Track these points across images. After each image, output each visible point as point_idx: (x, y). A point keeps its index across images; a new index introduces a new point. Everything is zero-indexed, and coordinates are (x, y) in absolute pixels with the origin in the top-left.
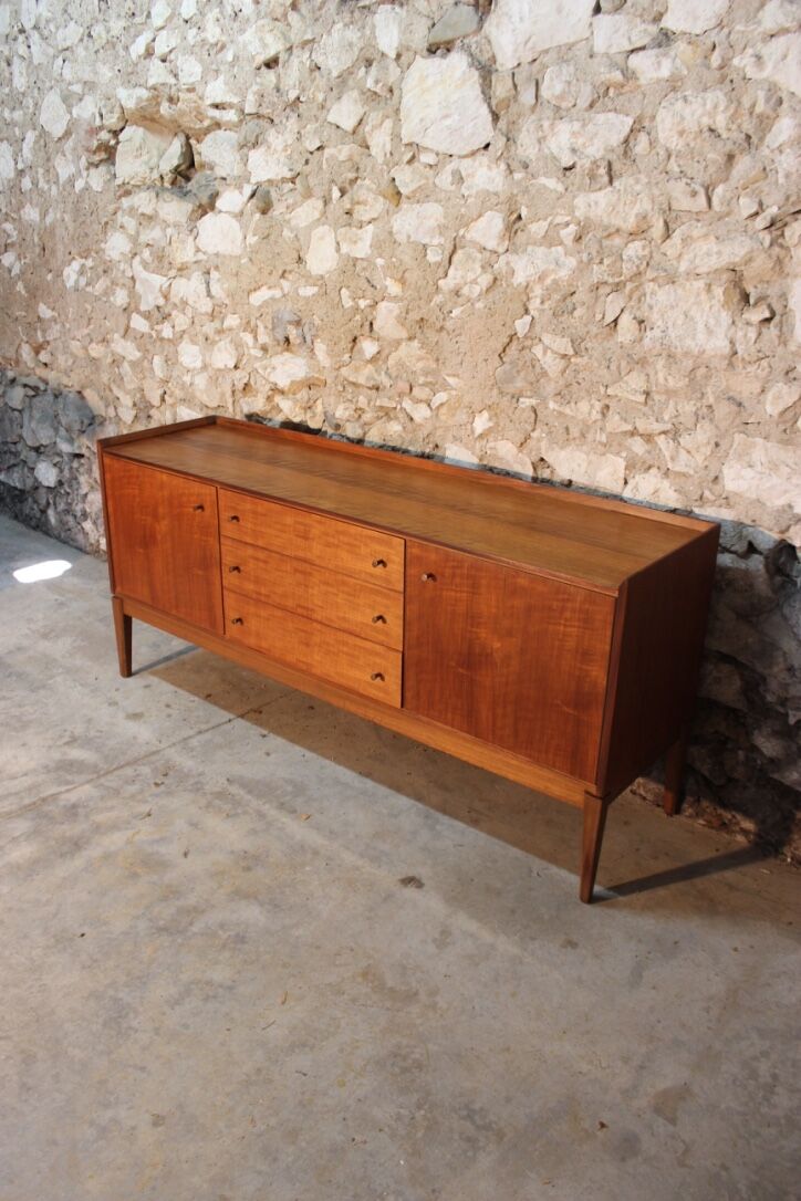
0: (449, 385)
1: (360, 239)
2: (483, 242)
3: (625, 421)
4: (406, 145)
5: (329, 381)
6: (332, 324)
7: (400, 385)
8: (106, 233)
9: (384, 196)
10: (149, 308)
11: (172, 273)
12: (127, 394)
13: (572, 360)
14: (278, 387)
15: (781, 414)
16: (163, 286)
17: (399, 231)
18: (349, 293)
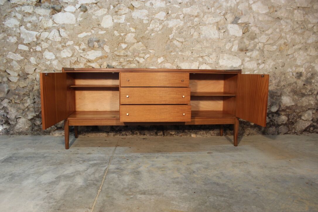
0: (150, 52)
1: (121, 18)
2: (159, 18)
3: (197, 54)
5: (109, 56)
6: (112, 41)
7: (135, 54)
8: (5, 18)
9: (129, 8)
10: (29, 42)
11: (41, 30)
12: (15, 72)
13: (184, 43)
14: (89, 60)
15: (229, 49)
16: (36, 35)
17: (134, 16)
18: (117, 32)
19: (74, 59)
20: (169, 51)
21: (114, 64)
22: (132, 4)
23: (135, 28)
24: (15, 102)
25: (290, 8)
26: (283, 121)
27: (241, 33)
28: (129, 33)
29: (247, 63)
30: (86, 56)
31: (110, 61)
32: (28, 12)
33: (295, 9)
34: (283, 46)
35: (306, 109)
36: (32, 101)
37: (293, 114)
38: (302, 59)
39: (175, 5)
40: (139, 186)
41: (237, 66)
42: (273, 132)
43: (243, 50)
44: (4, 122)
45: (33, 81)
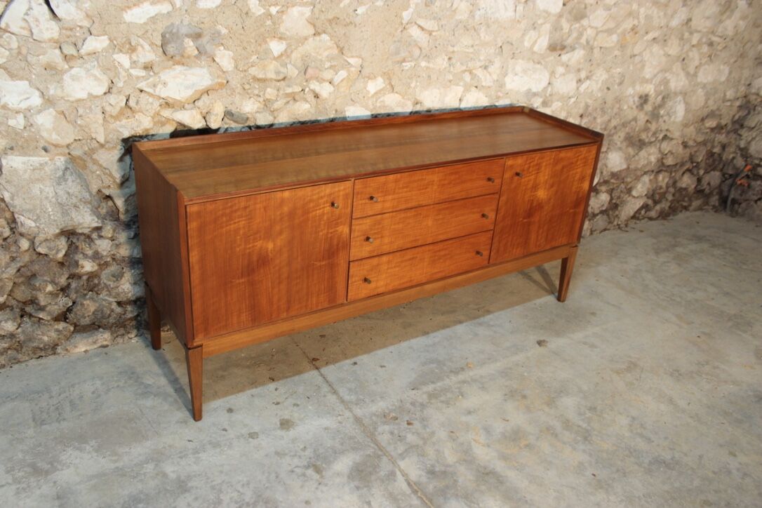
0: (349, 64)
5: (233, 82)
6: (242, 32)
13: (434, 34)
15: (531, 46)
19: (117, 102)
20: (399, 58)
21: (248, 107)
27: (561, 4)
28: (294, 6)
29: (559, 80)
30: (157, 89)
31: (237, 99)
34: (630, 36)
35: (640, 174)
37: (620, 187)
41: (540, 90)
43: (556, 47)
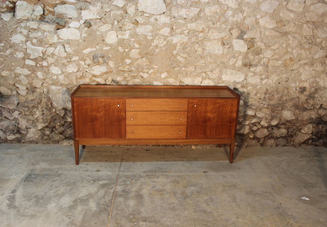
0: (154, 68)
1: (126, 34)
2: (164, 34)
3: (201, 70)
4: (140, 12)
5: (114, 71)
6: (116, 56)
7: (139, 69)
8: (11, 34)
9: (133, 24)
10: (36, 58)
11: (47, 46)
12: (23, 86)
13: (187, 59)
14: (95, 75)
15: (233, 64)
16: (42, 50)
17: (139, 32)
18: (121, 48)
19: (80, 74)
20: (172, 66)
21: (119, 79)
22: (136, 20)
23: (140, 44)
24: (25, 114)
25: (299, 23)
26: (283, 134)
27: (246, 48)
28: (133, 49)
29: (250, 78)
30: (91, 71)
31: (115, 76)
32: (34, 28)
33: (305, 24)
34: (289, 61)
35: (306, 123)
36: (41, 113)
37: (293, 127)
38: (307, 74)
39: (179, 21)
40: (141, 212)
41: (240, 81)
42: (272, 144)
43: (248, 65)
44: (15, 131)
45: (41, 94)
